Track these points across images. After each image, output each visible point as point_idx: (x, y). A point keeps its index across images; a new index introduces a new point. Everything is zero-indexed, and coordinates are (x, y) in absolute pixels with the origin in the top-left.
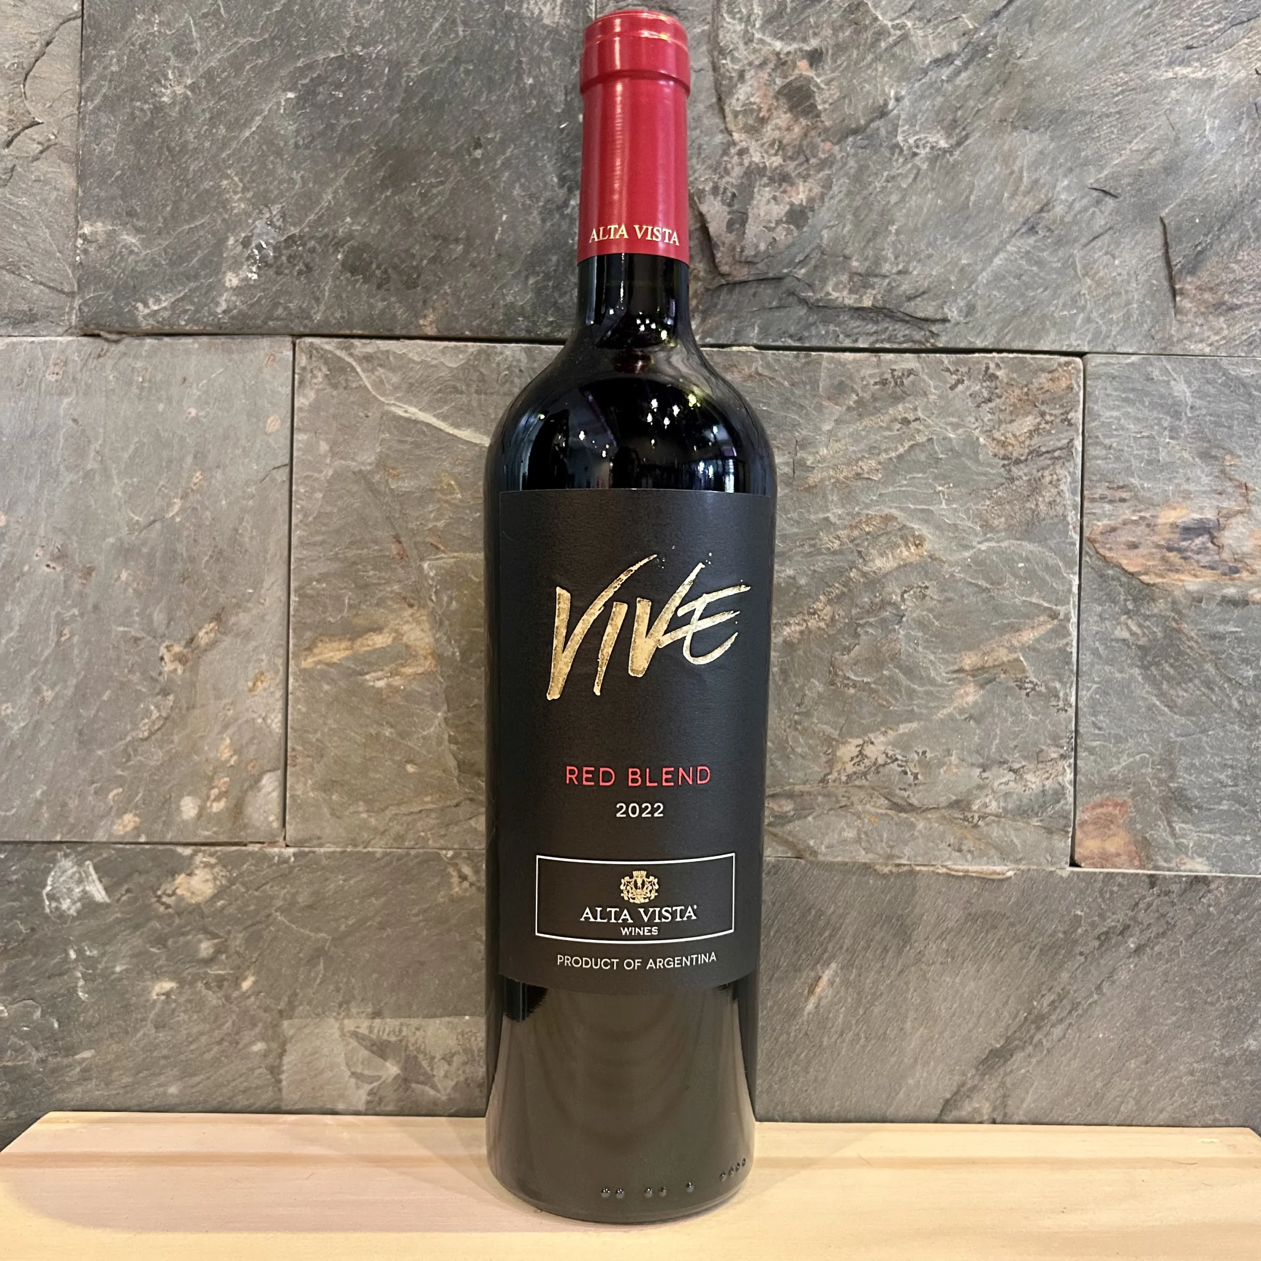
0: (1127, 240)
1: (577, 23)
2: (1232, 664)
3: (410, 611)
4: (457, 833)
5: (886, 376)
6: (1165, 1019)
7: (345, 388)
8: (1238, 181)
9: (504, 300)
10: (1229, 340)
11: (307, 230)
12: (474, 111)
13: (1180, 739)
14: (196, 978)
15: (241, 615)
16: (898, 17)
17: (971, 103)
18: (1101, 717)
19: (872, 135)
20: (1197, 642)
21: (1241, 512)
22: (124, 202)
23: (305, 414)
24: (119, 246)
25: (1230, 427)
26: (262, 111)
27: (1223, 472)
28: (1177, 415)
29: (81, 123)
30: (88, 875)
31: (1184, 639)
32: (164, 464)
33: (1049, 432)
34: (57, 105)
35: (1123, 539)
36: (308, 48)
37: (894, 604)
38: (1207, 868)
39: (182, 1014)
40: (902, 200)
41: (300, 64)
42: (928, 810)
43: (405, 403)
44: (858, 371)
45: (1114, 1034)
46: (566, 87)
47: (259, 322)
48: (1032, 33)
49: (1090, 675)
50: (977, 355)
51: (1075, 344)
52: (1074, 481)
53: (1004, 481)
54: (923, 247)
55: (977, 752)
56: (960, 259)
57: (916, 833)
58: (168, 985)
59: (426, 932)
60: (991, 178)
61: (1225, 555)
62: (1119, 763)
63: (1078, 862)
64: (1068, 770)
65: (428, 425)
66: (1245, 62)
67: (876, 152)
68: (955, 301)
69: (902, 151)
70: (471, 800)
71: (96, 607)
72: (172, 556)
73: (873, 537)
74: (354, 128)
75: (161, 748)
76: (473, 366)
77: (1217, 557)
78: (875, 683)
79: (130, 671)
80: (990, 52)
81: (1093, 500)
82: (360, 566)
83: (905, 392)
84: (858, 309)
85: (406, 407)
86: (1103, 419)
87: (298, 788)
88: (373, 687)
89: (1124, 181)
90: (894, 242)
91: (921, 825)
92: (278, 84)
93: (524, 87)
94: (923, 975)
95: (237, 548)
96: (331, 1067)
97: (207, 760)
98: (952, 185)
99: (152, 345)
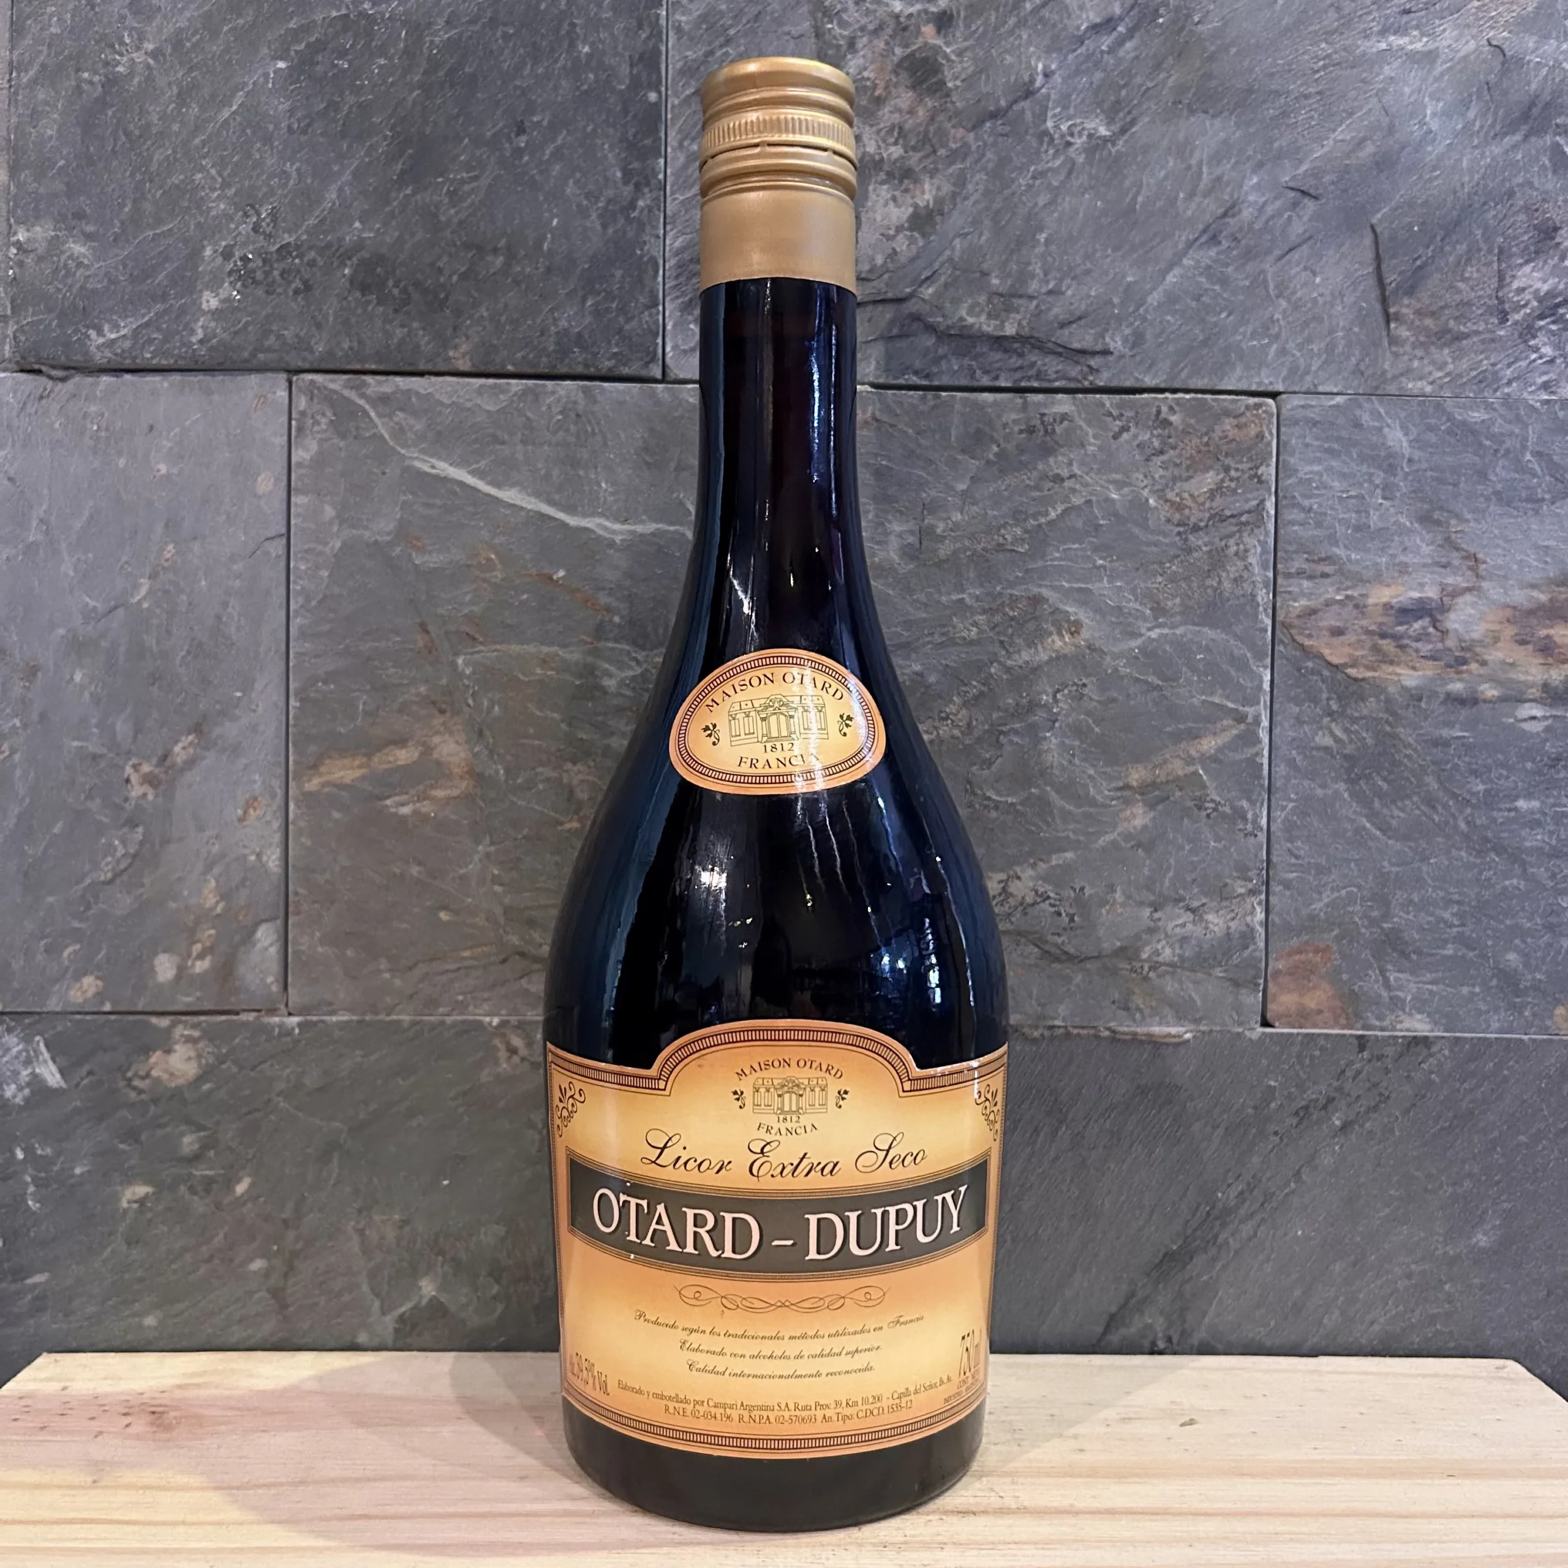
0: (1331, 252)
2: (1458, 777)
3: (441, 719)
4: (505, 996)
5: (1033, 423)
6: (1377, 1212)
7: (356, 438)
8: (1466, 179)
9: (556, 325)
10: (1455, 377)
11: (305, 237)
12: (516, 88)
13: (1394, 869)
14: (178, 1180)
15: (227, 724)
17: (1138, 80)
18: (1299, 844)
19: (1015, 120)
20: (1415, 750)
21: (1469, 590)
22: (70, 200)
23: (303, 471)
24: (63, 257)
25: (1455, 485)
26: (245, 84)
27: (1447, 539)
28: (1391, 469)
29: (12, 100)
30: (37, 1053)
31: (1400, 746)
32: (127, 535)
33: (1234, 491)
35: (1325, 624)
37: (1045, 705)
38: (1428, 1027)
39: (161, 1227)
40: (1053, 201)
41: (291, 25)
42: (1088, 959)
43: (432, 456)
44: (999, 416)
45: (1315, 1230)
46: (630, 57)
47: (246, 354)
49: (1285, 791)
50: (1145, 396)
51: (1266, 381)
52: (1264, 551)
53: (1179, 552)
54: (1078, 260)
55: (1148, 888)
56: (1124, 277)
57: (1073, 988)
58: (142, 1190)
59: (466, 1119)
60: (1162, 174)
61: (1451, 643)
62: (1320, 900)
63: (1270, 1021)
64: (1258, 909)
65: (461, 484)
66: (1474, 31)
67: (1020, 140)
68: (1118, 328)
69: (1052, 139)
70: (522, 954)
71: (43, 716)
72: (138, 652)
73: (1019, 624)
74: (364, 109)
75: (128, 893)
76: (517, 409)
77: (1440, 646)
78: (1021, 804)
79: (86, 798)
80: (1161, 16)
81: (1288, 576)
82: (377, 663)
83: (1057, 443)
84: (999, 338)
85: (433, 460)
86: (1301, 475)
87: (303, 941)
88: (396, 814)
89: (1327, 179)
90: (1043, 255)
91: (1078, 978)
92: (265, 51)
93: (578, 57)
94: (1083, 1162)
95: (222, 640)
96: (350, 1288)
97: (187, 908)
98: (1114, 183)
99: (109, 383)
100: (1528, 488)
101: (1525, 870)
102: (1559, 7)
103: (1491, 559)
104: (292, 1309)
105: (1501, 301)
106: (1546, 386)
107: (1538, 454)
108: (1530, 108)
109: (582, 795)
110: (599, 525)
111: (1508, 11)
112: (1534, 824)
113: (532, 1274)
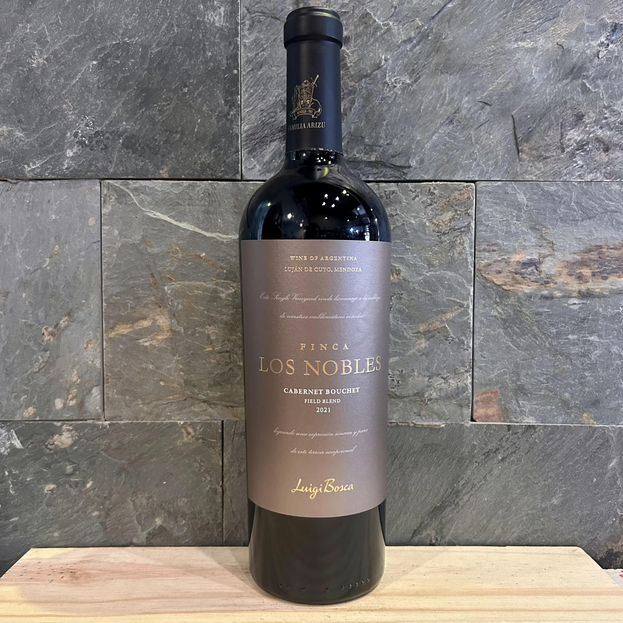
0: (496, 126)
1: (231, 24)
2: (546, 327)
3: (159, 309)
4: (186, 413)
5: (382, 194)
6: (515, 491)
7: (126, 204)
8: (548, 97)
9: (200, 160)
10: (544, 173)
11: (105, 128)
12: (183, 69)
13: (521, 362)
14: (65, 482)
15: (80, 313)
16: (386, 20)
17: (421, 61)
18: (485, 352)
19: (374, 78)
20: (529, 317)
21: (550, 255)
22: (16, 115)
23: (107, 217)
24: (14, 138)
25: (545, 215)
26: (81, 70)
27: (541, 236)
28: (519, 210)
30: (12, 436)
31: (523, 315)
32: (41, 242)
33: (459, 219)
35: (494, 269)
36: (102, 39)
38: (535, 422)
39: (59, 500)
40: (389, 109)
41: (98, 47)
42: (404, 397)
43: (154, 211)
45: (492, 498)
46: (227, 57)
47: (83, 173)
48: (450, 27)
49: (479, 333)
50: (425, 183)
51: (471, 176)
52: (471, 242)
53: (438, 243)
54: (399, 132)
55: (427, 370)
56: (417, 137)
57: (399, 408)
58: (52, 486)
59: (172, 459)
60: (431, 97)
61: (542, 276)
62: (493, 373)
63: (475, 419)
64: (469, 378)
65: (165, 221)
66: (552, 39)
67: (376, 85)
68: (414, 157)
69: (388, 85)
70: (191, 397)
71: (11, 310)
72: (46, 286)
74: (126, 79)
75: (45, 376)
76: (186, 192)
77: (539, 277)
79: (28, 340)
80: (429, 36)
81: (480, 251)
82: (135, 289)
83: (391, 202)
84: (369, 162)
85: (155, 213)
86: (484, 212)
87: (110, 393)
88: (143, 345)
89: (495, 98)
90: (385, 130)
91: (401, 404)
92: (88, 57)
93: (207, 57)
94: (404, 473)
95: (77, 281)
96: (130, 522)
97: (66, 381)
98: (413, 101)
99: (33, 185)
100: (573, 216)
101: (571, 362)
102: (585, 29)
103: (559, 243)
104: (108, 530)
105: (562, 144)
106: (579, 176)
107: (577, 203)
108: (573, 69)
109: (213, 338)
110: (218, 236)
111: (565, 31)
112: (575, 344)
113: (197, 516)
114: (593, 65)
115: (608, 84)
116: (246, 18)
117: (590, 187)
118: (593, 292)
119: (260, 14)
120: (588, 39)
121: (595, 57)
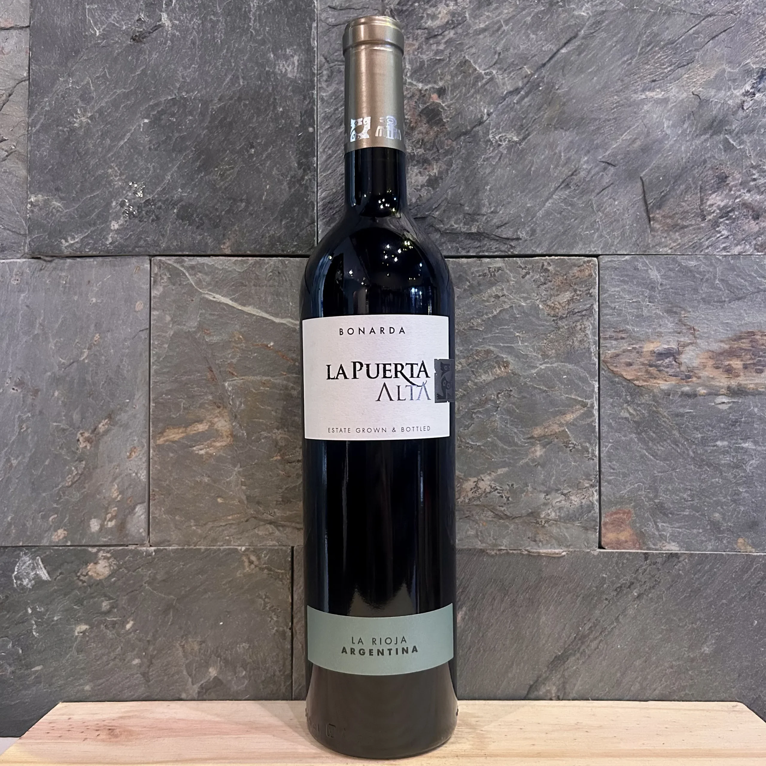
0: (622, 190)
1: (307, 76)
2: (688, 431)
3: (218, 411)
4: (247, 537)
5: (485, 271)
6: (655, 636)
7: (180, 285)
8: (684, 156)
9: (269, 233)
10: (681, 246)
11: (156, 196)
12: (250, 127)
13: (660, 474)
14: (100, 623)
15: (123, 414)
16: (488, 68)
17: (531, 115)
18: (614, 463)
19: (474, 136)
20: (668, 418)
21: (691, 344)
22: (53, 182)
23: (157, 300)
24: (51, 208)
25: (683, 295)
26: (131, 130)
27: (680, 321)
28: (653, 289)
29: (29, 139)
30: (38, 564)
31: (661, 417)
32: (78, 330)
33: (579, 300)
34: (16, 129)
35: (623, 361)
36: (156, 94)
37: (493, 400)
38: (678, 549)
39: (92, 644)
40: (492, 172)
41: (151, 103)
42: (516, 518)
43: (213, 293)
44: (470, 269)
45: (627, 645)
46: (301, 112)
47: (130, 249)
48: (564, 75)
49: (607, 438)
50: (537, 258)
51: (593, 250)
52: (594, 328)
53: (554, 329)
54: (505, 197)
55: (543, 484)
56: (527, 204)
57: (510, 531)
58: (84, 627)
59: (230, 594)
60: (543, 157)
61: (683, 368)
62: (625, 489)
63: (603, 546)
64: (595, 493)
65: (227, 305)
66: (686, 88)
67: (478, 144)
68: (524, 228)
69: (492, 143)
70: (255, 518)
71: (41, 412)
72: (83, 382)
73: (480, 363)
74: (183, 139)
75: (79, 491)
76: (252, 271)
77: (678, 370)
78: (483, 445)
79: (60, 448)
80: (540, 86)
81: (605, 339)
82: (189, 386)
83: (496, 280)
84: (469, 233)
85: (214, 295)
86: (610, 293)
87: (156, 512)
88: (198, 454)
89: (619, 157)
90: (488, 196)
91: (512, 527)
92: (139, 115)
93: (277, 113)
94: (516, 613)
95: (120, 376)
96: (178, 673)
97: (104, 498)
98: (521, 162)
99: (70, 263)
100: (718, 296)
101: (722, 474)
102: (726, 75)
103: (701, 329)
104: (151, 682)
105: (703, 211)
106: (725, 249)
107: (722, 280)
108: (713, 122)
109: (282, 444)
110: (289, 322)
111: (702, 78)
112: (725, 452)
113: (261, 666)
114: (737, 118)
115: (756, 140)
116: (324, 68)
117: (738, 261)
118: (745, 388)
119: (340, 63)
120: (730, 88)
121: (739, 108)
